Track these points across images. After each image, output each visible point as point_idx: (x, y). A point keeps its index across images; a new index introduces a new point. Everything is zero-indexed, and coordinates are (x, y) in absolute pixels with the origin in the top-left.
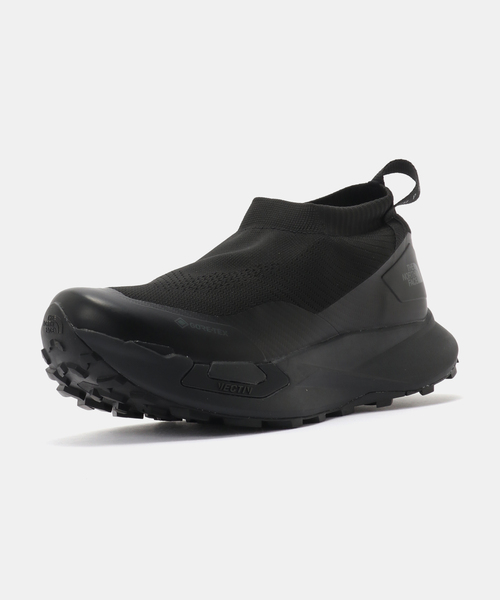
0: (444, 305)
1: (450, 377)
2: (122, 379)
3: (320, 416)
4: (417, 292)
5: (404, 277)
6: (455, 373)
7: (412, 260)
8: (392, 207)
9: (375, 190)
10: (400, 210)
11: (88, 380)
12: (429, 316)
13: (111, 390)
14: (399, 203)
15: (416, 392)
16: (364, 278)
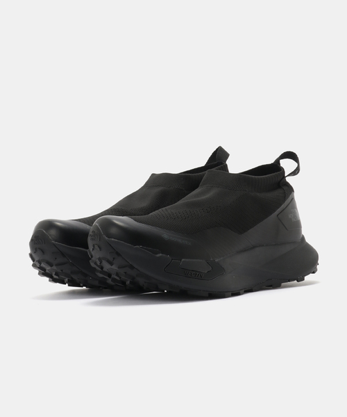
0: (311, 233)
1: (314, 273)
2: (132, 267)
3: (241, 292)
4: (297, 225)
5: (290, 217)
6: (316, 270)
7: (294, 207)
8: (284, 177)
9: (275, 168)
10: (289, 179)
11: (113, 267)
12: (303, 238)
13: (125, 273)
14: (288, 176)
15: (294, 280)
16: (267, 216)
